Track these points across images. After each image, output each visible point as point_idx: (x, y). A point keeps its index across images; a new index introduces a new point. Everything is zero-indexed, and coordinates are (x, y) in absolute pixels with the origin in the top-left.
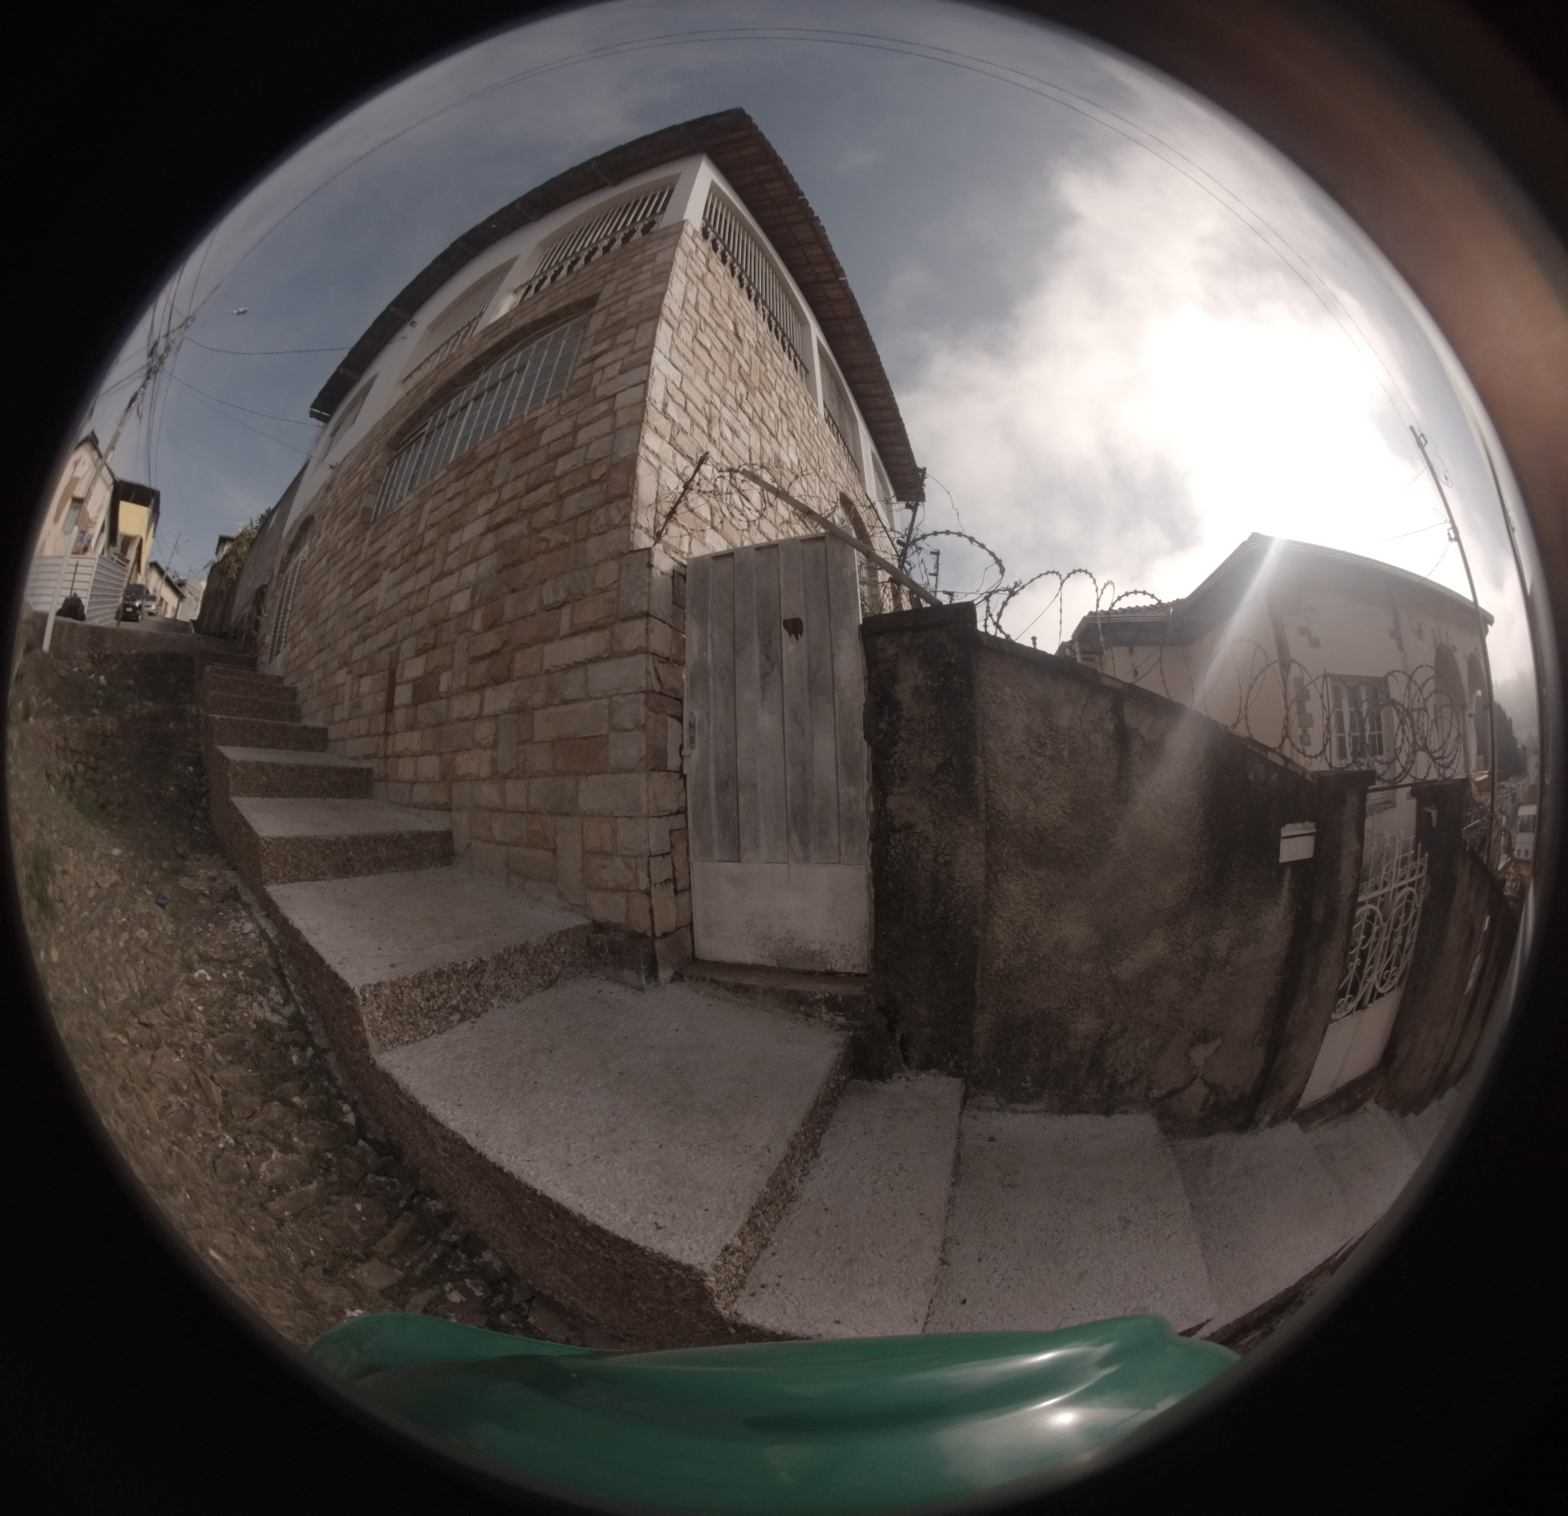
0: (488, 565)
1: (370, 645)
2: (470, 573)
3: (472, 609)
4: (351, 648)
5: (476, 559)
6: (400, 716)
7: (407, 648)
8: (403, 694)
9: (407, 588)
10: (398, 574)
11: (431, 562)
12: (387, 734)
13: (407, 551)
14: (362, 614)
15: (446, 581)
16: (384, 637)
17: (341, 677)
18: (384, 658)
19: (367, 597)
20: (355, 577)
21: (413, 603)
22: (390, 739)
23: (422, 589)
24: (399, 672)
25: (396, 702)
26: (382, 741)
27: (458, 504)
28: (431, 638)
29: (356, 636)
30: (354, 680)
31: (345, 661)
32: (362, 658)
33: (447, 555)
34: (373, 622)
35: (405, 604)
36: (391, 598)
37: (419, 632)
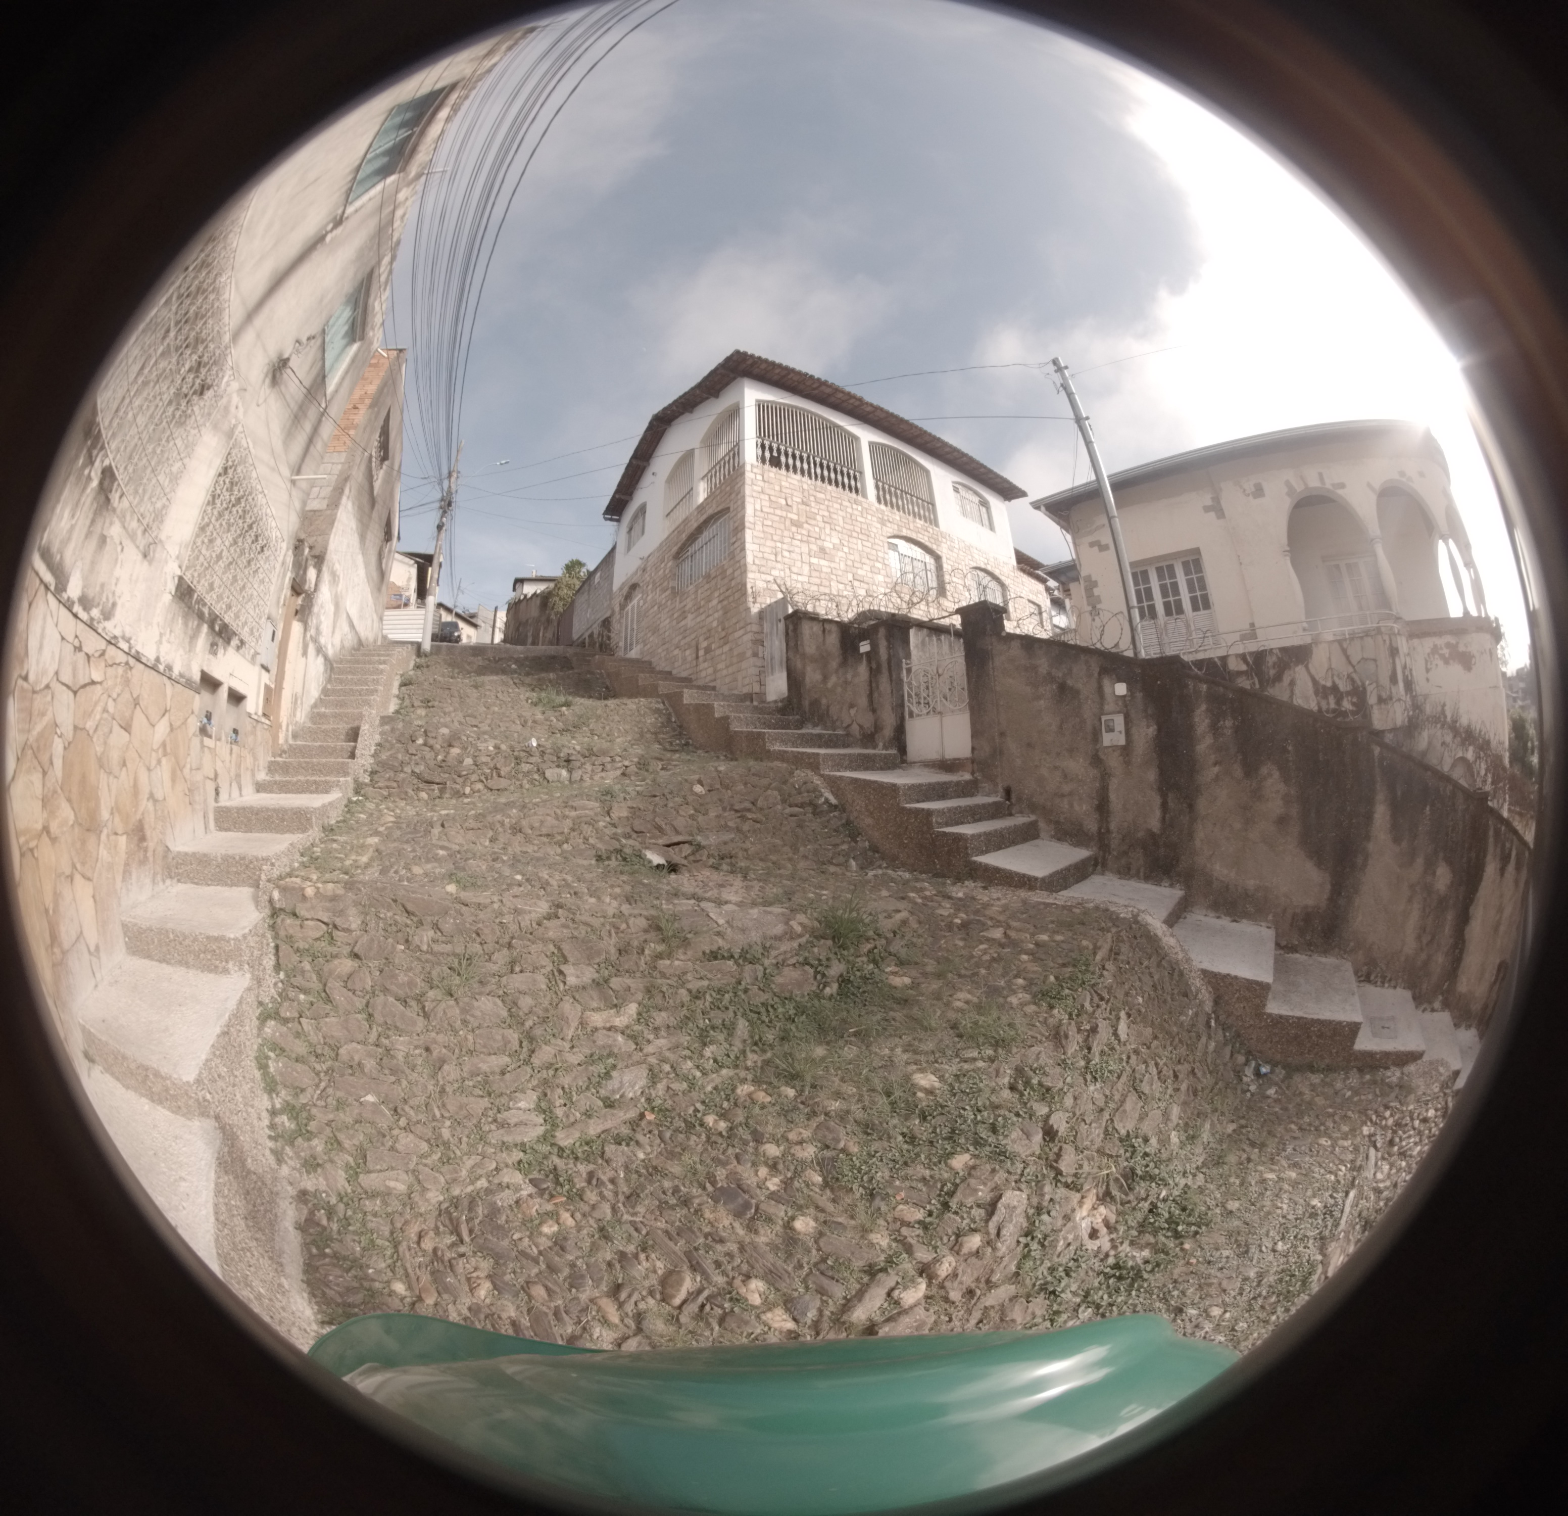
0: (721, 613)
1: (687, 640)
2: (716, 615)
6: (701, 659)
7: (701, 639)
8: (701, 653)
9: (698, 619)
10: (694, 615)
11: (705, 611)
13: (696, 607)
14: (682, 630)
16: (693, 636)
17: (676, 652)
18: (694, 643)
20: (676, 616)
21: (701, 625)
22: (698, 667)
23: (703, 620)
24: (699, 646)
25: (699, 655)
26: (695, 668)
27: (709, 592)
28: (708, 634)
29: (681, 637)
30: (682, 652)
31: (677, 646)
32: (685, 644)
33: (709, 610)
34: (688, 631)
35: (699, 625)
36: (693, 623)
37: (704, 634)
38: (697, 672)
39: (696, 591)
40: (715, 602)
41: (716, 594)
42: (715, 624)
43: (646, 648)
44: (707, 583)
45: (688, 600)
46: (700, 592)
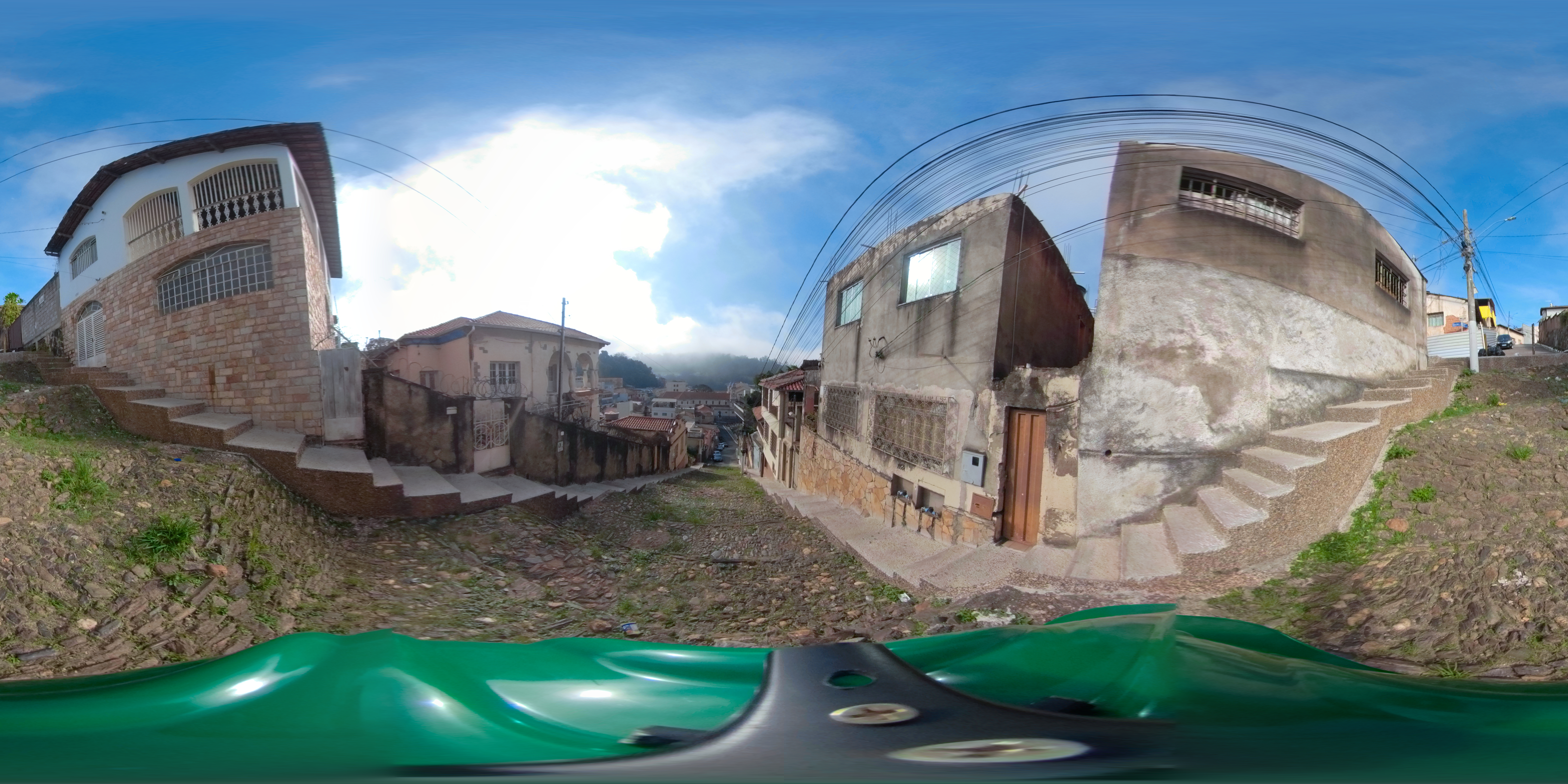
0: (257, 344)
1: (190, 362)
2: (249, 345)
3: (254, 357)
4: (177, 361)
5: (250, 341)
6: (220, 387)
7: (218, 365)
8: (220, 380)
9: (213, 344)
10: (204, 338)
11: (226, 337)
12: (212, 392)
13: (206, 330)
14: (180, 350)
15: (237, 346)
16: (202, 360)
17: (170, 371)
18: (205, 367)
19: (181, 343)
20: (166, 334)
21: (219, 350)
22: (215, 394)
23: (223, 346)
24: (216, 372)
25: (217, 381)
26: (209, 394)
27: (232, 319)
28: (234, 363)
29: (178, 357)
30: (182, 373)
31: (172, 365)
32: (187, 366)
33: (234, 337)
34: (191, 353)
35: (213, 350)
36: (202, 346)
37: (226, 361)
38: (213, 399)
39: (205, 313)
40: (245, 331)
41: (248, 323)
42: (249, 354)
43: (115, 359)
44: (227, 308)
45: (189, 321)
46: (212, 315)
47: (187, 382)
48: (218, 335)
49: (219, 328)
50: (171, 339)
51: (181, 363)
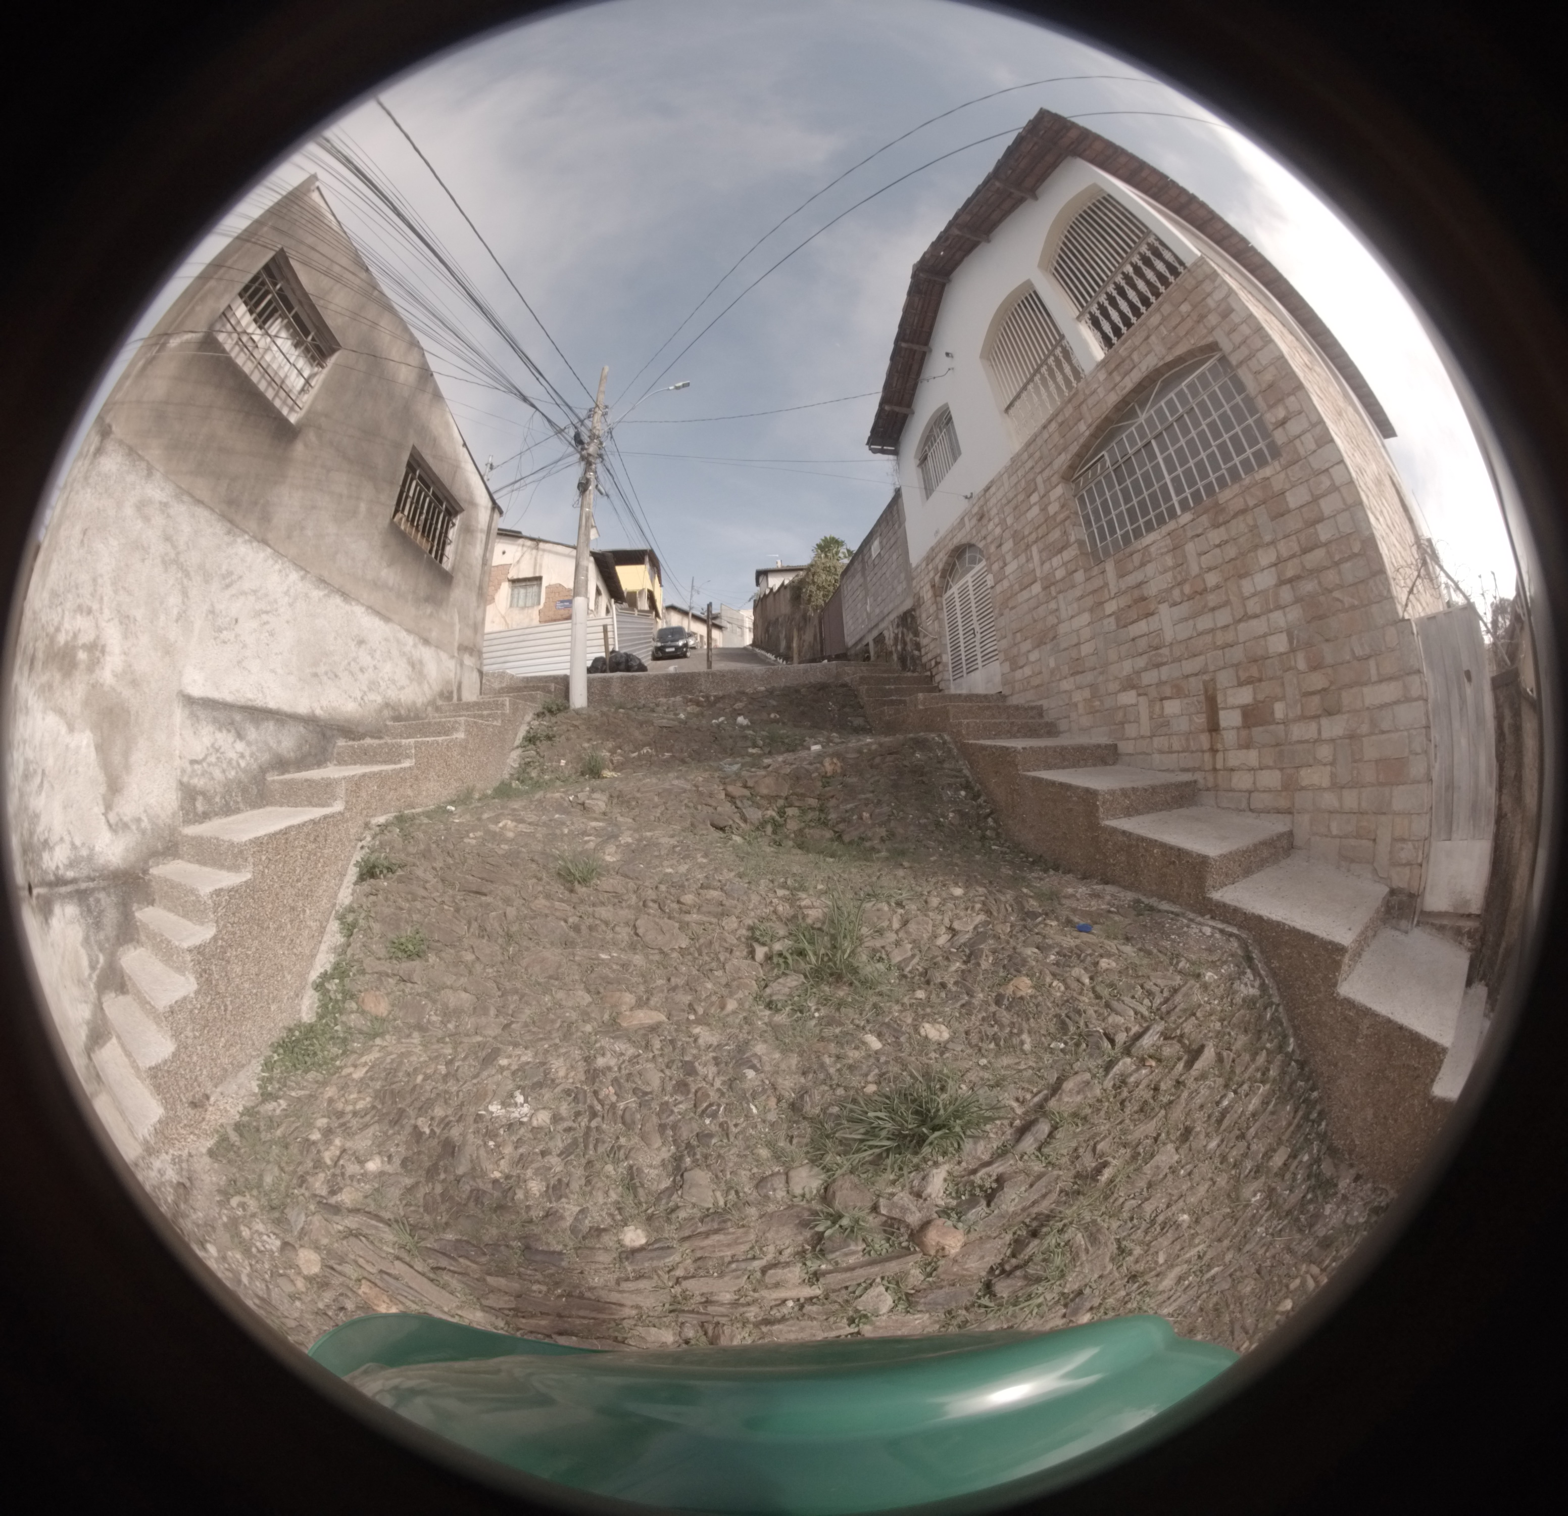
0: (1297, 614)
1: (1169, 672)
2: (1278, 619)
3: (1293, 650)
4: (1138, 673)
5: (1280, 607)
6: (1228, 738)
8: (1231, 718)
9: (1204, 623)
10: (1183, 610)
12: (1211, 751)
13: (1185, 589)
14: (1143, 644)
15: (1254, 623)
16: (1189, 666)
17: (1128, 698)
19: (1141, 628)
21: (1220, 639)
22: (1220, 756)
23: (1226, 627)
24: (1220, 699)
25: (1223, 724)
26: (1207, 756)
27: (1231, 551)
28: (1254, 671)
29: (1141, 662)
30: (1152, 702)
31: (1130, 684)
32: (1161, 683)
33: (1244, 599)
34: (1165, 651)
35: (1208, 638)
36: (1184, 631)
37: (1237, 666)
38: (1215, 770)
40: (1263, 580)
41: (1264, 558)
43: (1019, 674)
44: (1215, 525)
45: (1150, 569)
46: (1190, 548)
47: (1161, 725)
48: (1212, 599)
49: (1212, 579)
50: (1123, 620)
51: (1149, 678)
